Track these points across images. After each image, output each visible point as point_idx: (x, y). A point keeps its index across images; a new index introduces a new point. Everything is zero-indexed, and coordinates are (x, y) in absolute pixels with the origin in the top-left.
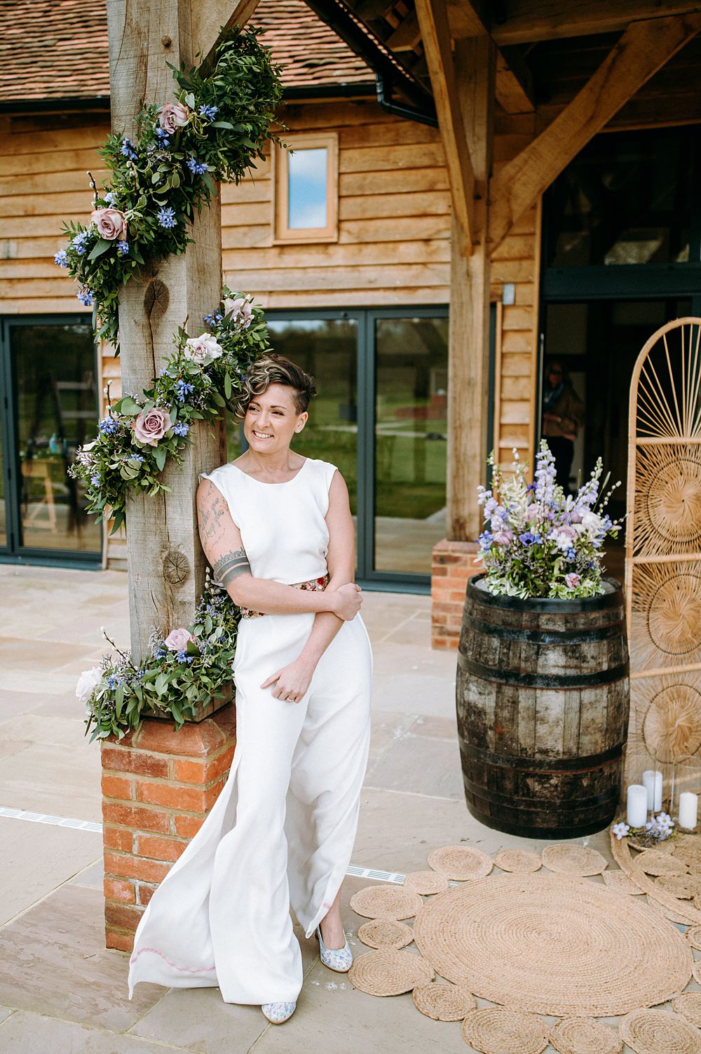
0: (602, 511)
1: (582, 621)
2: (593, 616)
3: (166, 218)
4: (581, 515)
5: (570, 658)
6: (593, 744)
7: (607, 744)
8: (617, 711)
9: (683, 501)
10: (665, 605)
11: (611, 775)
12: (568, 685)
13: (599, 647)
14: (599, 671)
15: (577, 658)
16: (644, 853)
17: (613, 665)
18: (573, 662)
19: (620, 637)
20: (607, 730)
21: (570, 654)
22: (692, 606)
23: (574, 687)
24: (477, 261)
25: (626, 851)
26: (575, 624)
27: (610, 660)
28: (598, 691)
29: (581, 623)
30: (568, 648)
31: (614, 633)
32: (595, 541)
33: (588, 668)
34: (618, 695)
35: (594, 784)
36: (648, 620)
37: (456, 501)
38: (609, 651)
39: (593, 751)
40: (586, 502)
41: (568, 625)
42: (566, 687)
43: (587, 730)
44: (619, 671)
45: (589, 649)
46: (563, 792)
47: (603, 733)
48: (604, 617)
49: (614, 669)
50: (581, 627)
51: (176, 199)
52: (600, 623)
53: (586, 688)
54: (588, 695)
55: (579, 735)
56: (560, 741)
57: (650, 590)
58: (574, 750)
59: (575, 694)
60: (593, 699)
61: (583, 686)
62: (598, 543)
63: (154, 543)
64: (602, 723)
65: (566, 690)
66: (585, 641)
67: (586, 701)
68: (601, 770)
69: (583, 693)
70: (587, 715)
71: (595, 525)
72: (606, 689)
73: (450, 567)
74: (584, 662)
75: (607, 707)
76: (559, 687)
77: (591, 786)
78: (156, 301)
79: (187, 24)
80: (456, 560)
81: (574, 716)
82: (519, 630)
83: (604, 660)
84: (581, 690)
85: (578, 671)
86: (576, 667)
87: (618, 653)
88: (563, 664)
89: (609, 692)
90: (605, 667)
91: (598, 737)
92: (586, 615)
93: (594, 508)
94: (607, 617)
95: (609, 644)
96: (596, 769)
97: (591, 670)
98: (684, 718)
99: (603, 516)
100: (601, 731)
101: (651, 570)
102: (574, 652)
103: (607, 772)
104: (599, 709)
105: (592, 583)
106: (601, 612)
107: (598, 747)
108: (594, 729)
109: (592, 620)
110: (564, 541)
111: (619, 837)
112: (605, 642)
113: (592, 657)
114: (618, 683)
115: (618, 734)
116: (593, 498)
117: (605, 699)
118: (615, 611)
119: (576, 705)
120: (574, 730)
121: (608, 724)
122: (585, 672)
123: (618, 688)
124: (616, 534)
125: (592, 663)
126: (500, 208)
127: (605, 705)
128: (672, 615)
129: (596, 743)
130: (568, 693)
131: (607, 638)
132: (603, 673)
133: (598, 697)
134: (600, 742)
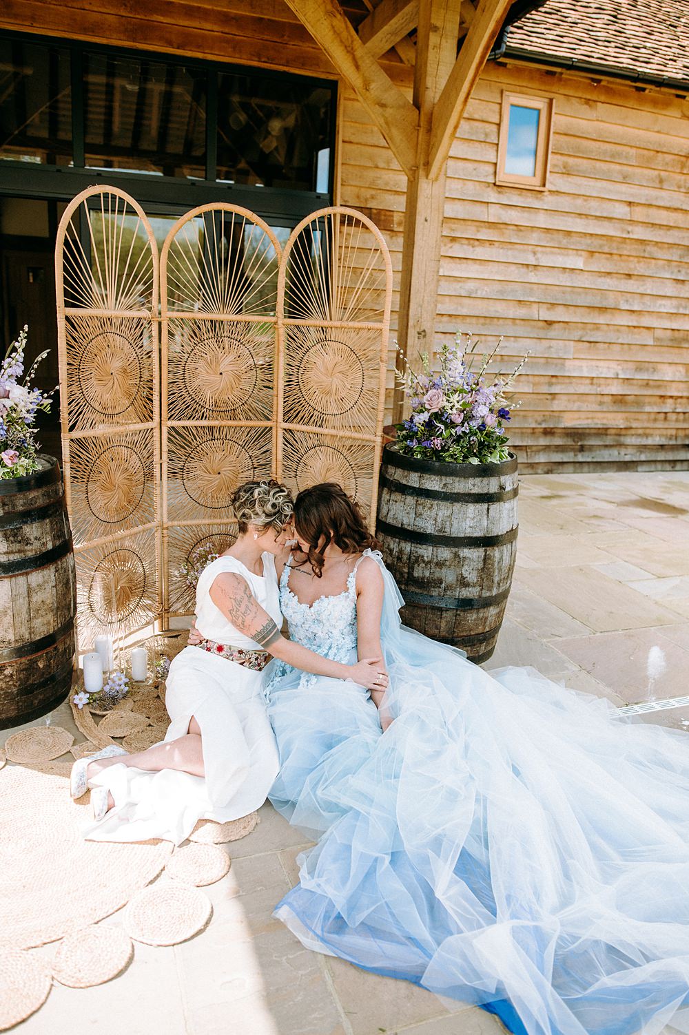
0: (29, 384)
1: (21, 502)
2: (32, 495)
4: (8, 388)
5: (12, 543)
6: (44, 625)
7: (59, 621)
8: (66, 587)
9: (112, 374)
10: (102, 477)
11: (65, 650)
12: (13, 572)
13: (42, 527)
14: (44, 551)
15: (20, 542)
16: (106, 717)
17: (58, 543)
18: (16, 547)
19: (61, 512)
20: (58, 608)
21: (11, 538)
22: (125, 475)
23: (20, 572)
25: (89, 719)
26: (14, 506)
27: (55, 538)
28: (46, 572)
29: (20, 504)
30: (9, 532)
31: (54, 510)
32: (28, 416)
33: (32, 551)
34: (65, 572)
35: (50, 663)
36: (87, 494)
38: (52, 529)
39: (45, 633)
40: (12, 375)
41: (6, 508)
42: (10, 574)
43: (38, 613)
44: (63, 548)
45: (32, 530)
46: (20, 679)
47: (55, 611)
48: (43, 495)
49: (59, 546)
50: (21, 508)
52: (40, 502)
53: (31, 572)
54: (36, 577)
55: (30, 619)
56: (11, 631)
57: (87, 463)
58: (27, 636)
59: (21, 580)
60: (40, 580)
61: (29, 570)
62: (30, 418)
64: (53, 603)
65: (11, 577)
66: (26, 523)
67: (34, 585)
68: (56, 648)
69: (29, 577)
70: (37, 598)
71: (25, 399)
72: (52, 568)
74: (27, 544)
75: (55, 586)
76: (3, 575)
77: (48, 666)
81: (22, 602)
83: (48, 539)
84: (27, 574)
85: (22, 555)
86: (20, 551)
87: (60, 531)
88: (5, 550)
89: (56, 571)
90: (50, 546)
91: (50, 617)
92: (24, 495)
93: (20, 381)
94: (47, 495)
95: (51, 522)
96: (51, 649)
97: (36, 552)
98: (125, 580)
99: (31, 389)
100: (52, 611)
101: (87, 444)
102: (15, 535)
103: (61, 648)
104: (48, 590)
105: (27, 461)
106: (40, 490)
107: (51, 627)
108: (45, 610)
109: (31, 500)
111: (80, 706)
112: (48, 520)
113: (36, 539)
114: (64, 560)
115: (69, 609)
116: (19, 371)
117: (53, 578)
118: (54, 488)
119: (24, 590)
120: (25, 616)
121: (58, 603)
122: (30, 554)
123: (64, 565)
124: (49, 408)
125: (37, 545)
127: (54, 584)
128: (109, 486)
129: (49, 623)
130: (13, 579)
131: (48, 517)
132: (49, 552)
133: (46, 577)
134: (52, 621)
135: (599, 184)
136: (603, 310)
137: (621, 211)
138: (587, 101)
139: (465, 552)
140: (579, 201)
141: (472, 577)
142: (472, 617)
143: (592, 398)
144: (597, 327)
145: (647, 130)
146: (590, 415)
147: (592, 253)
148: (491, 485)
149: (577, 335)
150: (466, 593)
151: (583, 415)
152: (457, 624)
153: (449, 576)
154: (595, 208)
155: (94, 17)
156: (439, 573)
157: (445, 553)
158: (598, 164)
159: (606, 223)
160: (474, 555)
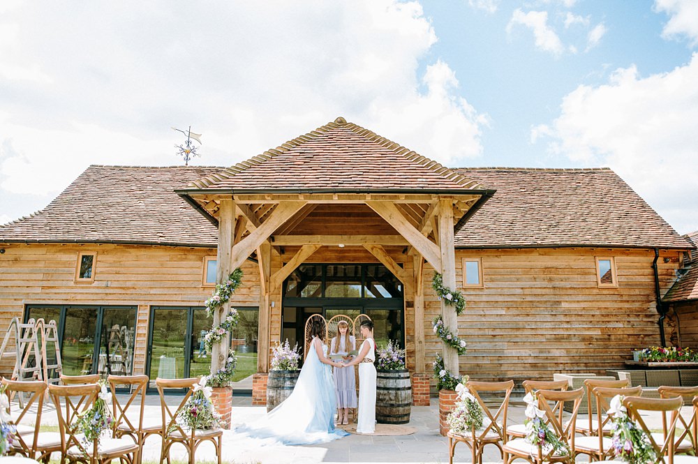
0: (298, 353)
3: (227, 297)
4: (294, 354)
24: (267, 297)
37: (260, 361)
40: (295, 351)
51: (228, 295)
62: (297, 359)
63: (217, 353)
71: (296, 356)
73: (258, 380)
78: (221, 310)
79: (230, 268)
80: (260, 378)
82: (281, 377)
88: (290, 384)
110: (290, 358)
126: (272, 284)
135: (507, 283)
136: (518, 329)
137: (519, 291)
138: (497, 256)
139: (390, 391)
140: (499, 290)
141: (393, 398)
142: (394, 409)
143: (519, 365)
144: (516, 336)
145: (525, 261)
146: (520, 372)
147: (508, 308)
148: (397, 375)
149: (508, 339)
150: (392, 402)
151: (517, 372)
152: (391, 411)
153: (387, 398)
154: (506, 291)
155: (328, 257)
156: (385, 397)
157: (386, 392)
158: (505, 276)
159: (513, 296)
160: (393, 392)
